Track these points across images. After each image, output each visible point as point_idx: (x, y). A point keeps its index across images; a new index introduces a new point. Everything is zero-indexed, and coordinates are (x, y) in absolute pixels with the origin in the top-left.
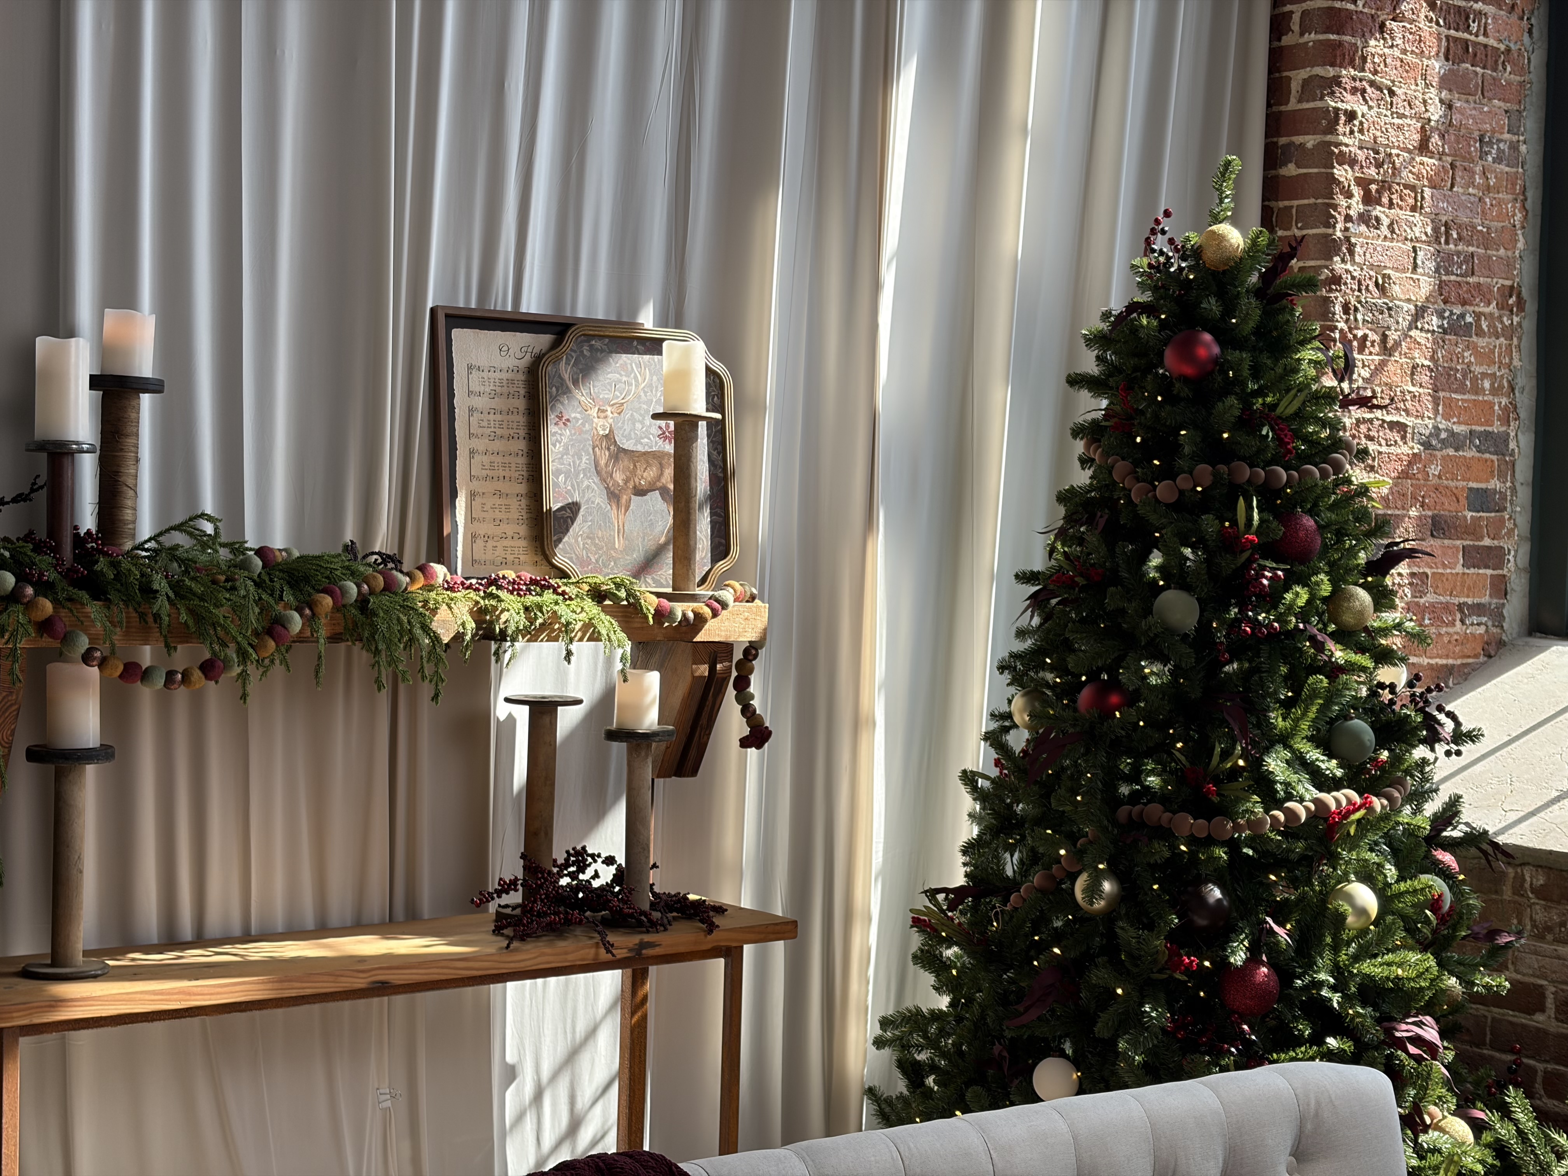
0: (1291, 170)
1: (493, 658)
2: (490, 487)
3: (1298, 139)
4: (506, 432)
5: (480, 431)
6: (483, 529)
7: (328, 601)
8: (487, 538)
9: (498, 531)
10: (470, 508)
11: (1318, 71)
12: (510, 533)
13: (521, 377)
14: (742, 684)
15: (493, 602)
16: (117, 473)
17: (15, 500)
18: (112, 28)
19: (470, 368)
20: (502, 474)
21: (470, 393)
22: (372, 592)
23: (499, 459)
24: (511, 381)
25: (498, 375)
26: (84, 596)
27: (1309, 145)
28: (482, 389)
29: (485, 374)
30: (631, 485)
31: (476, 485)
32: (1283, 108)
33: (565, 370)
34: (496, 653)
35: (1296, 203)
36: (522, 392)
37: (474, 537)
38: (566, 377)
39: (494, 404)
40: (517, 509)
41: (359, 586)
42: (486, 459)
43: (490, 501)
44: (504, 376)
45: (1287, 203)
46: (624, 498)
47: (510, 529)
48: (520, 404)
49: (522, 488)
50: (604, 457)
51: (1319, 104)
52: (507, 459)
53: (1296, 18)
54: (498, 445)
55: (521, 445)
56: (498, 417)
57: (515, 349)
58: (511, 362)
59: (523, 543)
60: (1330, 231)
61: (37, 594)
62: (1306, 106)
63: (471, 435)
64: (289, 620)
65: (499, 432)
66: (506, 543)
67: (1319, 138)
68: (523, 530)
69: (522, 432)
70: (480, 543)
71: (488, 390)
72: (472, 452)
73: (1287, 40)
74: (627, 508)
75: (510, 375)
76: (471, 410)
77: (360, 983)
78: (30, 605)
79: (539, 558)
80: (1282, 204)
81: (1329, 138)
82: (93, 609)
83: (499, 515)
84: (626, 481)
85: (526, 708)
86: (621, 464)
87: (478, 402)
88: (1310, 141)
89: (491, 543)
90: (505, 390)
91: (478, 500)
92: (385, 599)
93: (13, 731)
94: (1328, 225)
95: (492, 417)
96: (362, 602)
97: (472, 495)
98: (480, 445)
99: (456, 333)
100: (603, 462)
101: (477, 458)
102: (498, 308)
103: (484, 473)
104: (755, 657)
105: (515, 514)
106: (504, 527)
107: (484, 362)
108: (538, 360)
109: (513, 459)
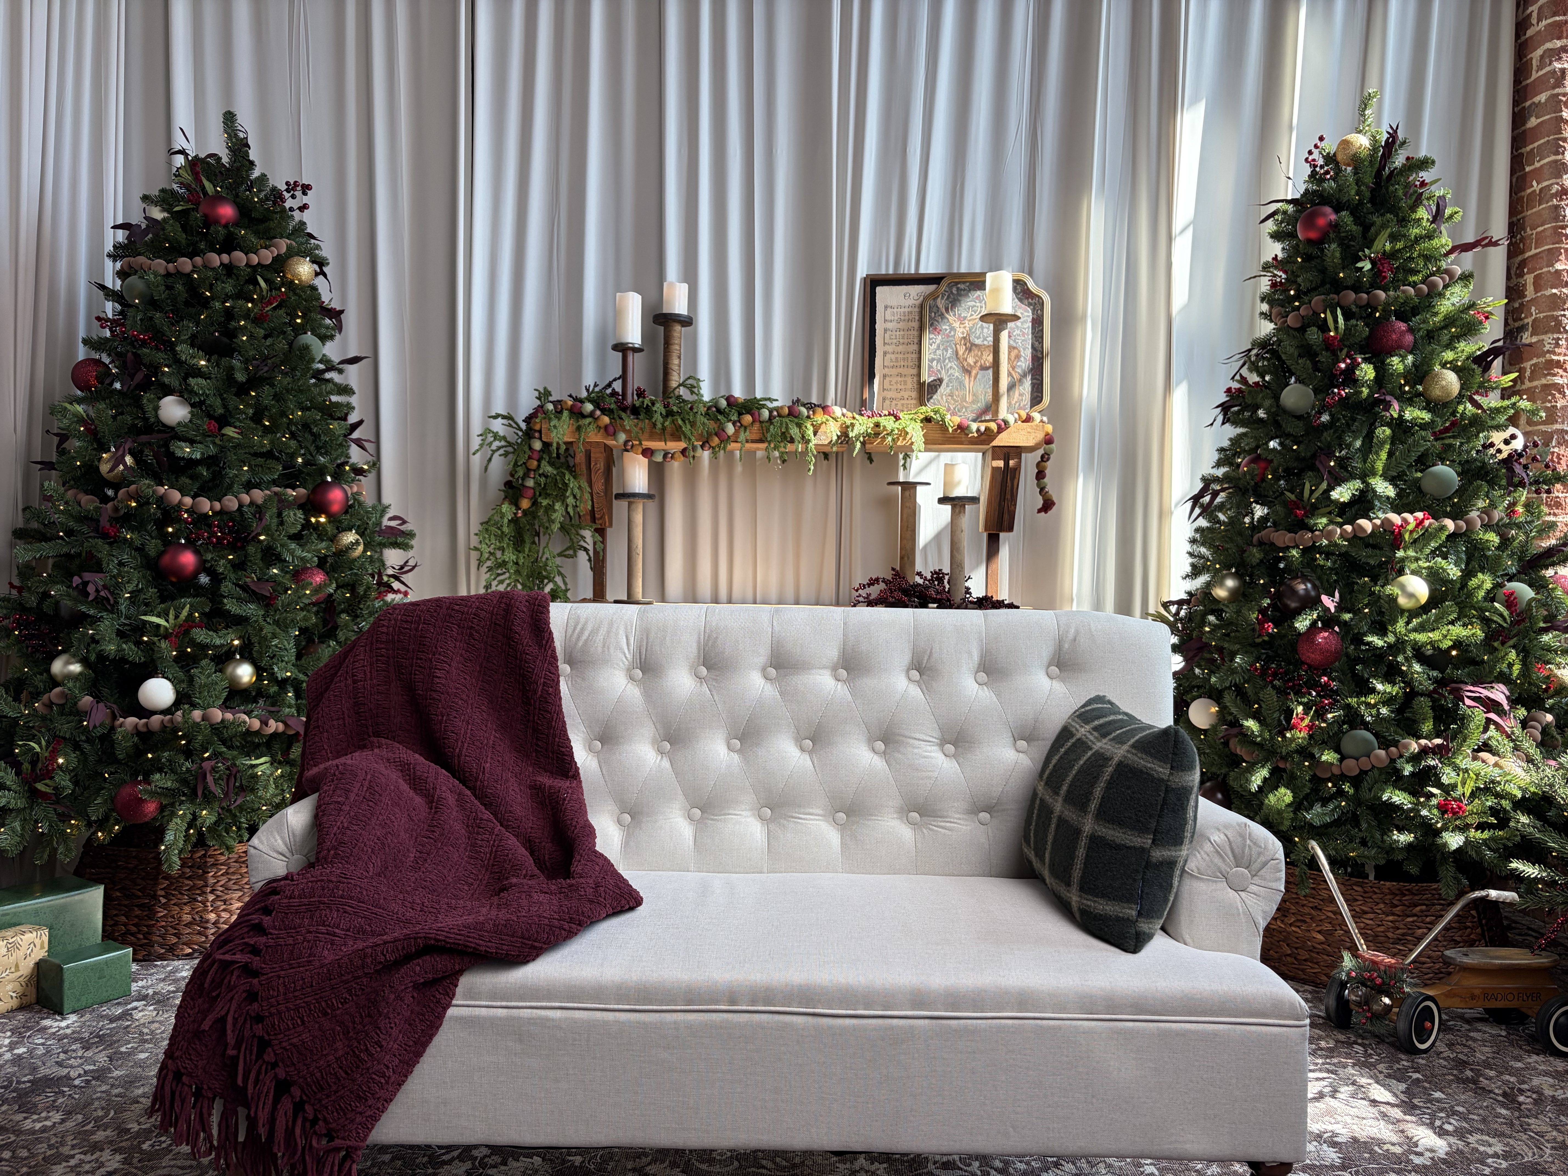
0: (1533, 122)
2: (894, 371)
3: (1536, 99)
4: (906, 341)
5: (890, 341)
6: (889, 395)
8: (891, 399)
9: (899, 395)
10: (882, 384)
11: (1549, 45)
13: (915, 310)
14: (1040, 475)
19: (886, 307)
20: (902, 364)
21: (885, 321)
23: (901, 356)
24: (910, 313)
25: (903, 310)
27: (1543, 100)
28: (893, 318)
29: (896, 310)
30: (979, 364)
31: (886, 371)
32: (1529, 81)
33: (941, 303)
34: (904, 466)
35: (1536, 145)
36: (914, 318)
37: (884, 399)
38: (941, 306)
39: (900, 326)
40: (911, 383)
41: (771, 413)
42: (893, 357)
43: (894, 380)
44: (907, 310)
45: (1531, 147)
46: (974, 372)
47: (907, 394)
48: (916, 324)
49: (911, 371)
50: (961, 350)
51: (1548, 69)
52: (906, 356)
53: (1535, 15)
54: (901, 348)
55: (915, 348)
56: (902, 333)
57: (912, 295)
58: (911, 302)
60: (1560, 157)
61: (602, 414)
62: (1541, 73)
63: (885, 344)
65: (901, 341)
66: (905, 402)
67: (1549, 93)
71: (897, 318)
72: (885, 353)
73: (1530, 33)
74: (975, 378)
75: (909, 310)
76: (886, 330)
80: (1528, 148)
81: (1557, 91)
83: (899, 387)
84: (975, 363)
86: (973, 353)
87: (889, 325)
88: (1542, 97)
89: (894, 402)
90: (906, 318)
91: (888, 379)
94: (1557, 153)
95: (898, 333)
97: (885, 376)
98: (888, 348)
99: (879, 289)
100: (961, 353)
101: (888, 356)
102: (906, 273)
103: (892, 364)
104: (1048, 459)
105: (909, 386)
106: (903, 393)
107: (894, 304)
108: (925, 299)
109: (909, 356)
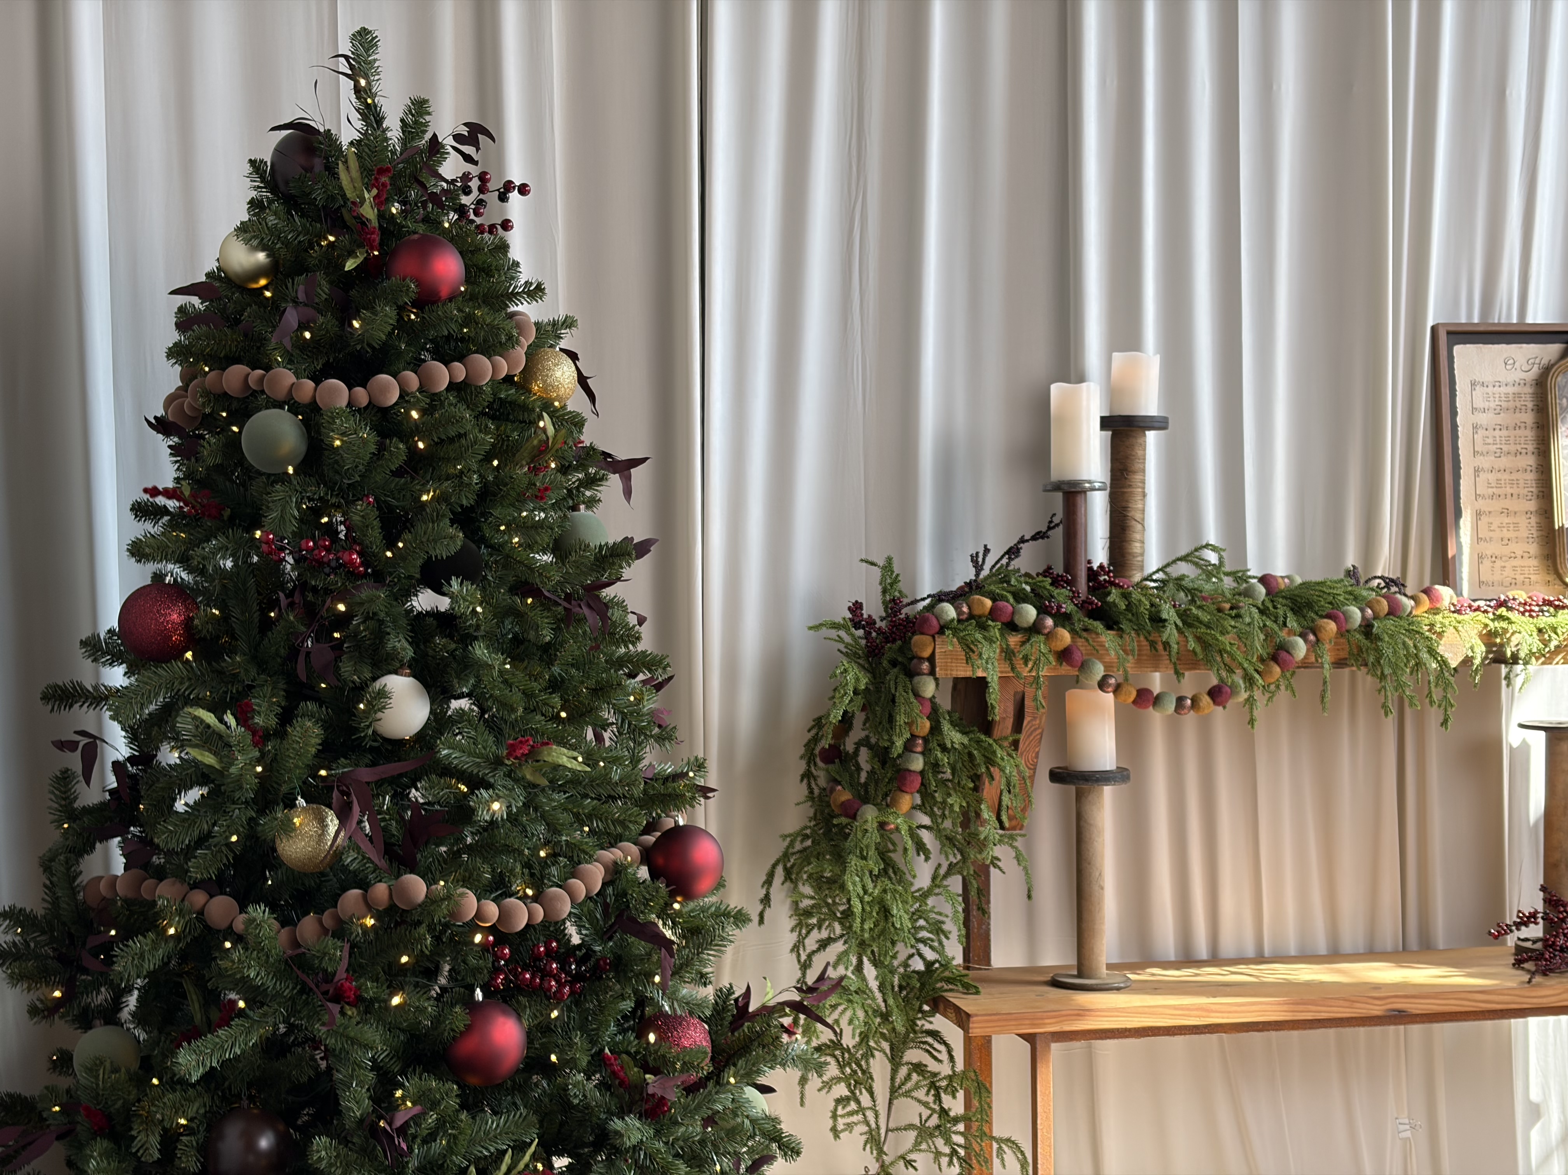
1: (1504, 683)
2: (1497, 505)
4: (1513, 448)
5: (1485, 449)
6: (1490, 549)
7: (1332, 626)
8: (1495, 558)
9: (1506, 550)
10: (1476, 528)
12: (1519, 553)
13: (1529, 390)
15: (1504, 624)
16: (1125, 508)
17: (1034, 538)
18: (1115, 83)
19: (1473, 384)
20: (1509, 491)
21: (1474, 410)
22: (1376, 617)
23: (1506, 476)
24: (1517, 395)
25: (1503, 390)
26: (1099, 626)
28: (1486, 405)
29: (1490, 390)
31: (1481, 504)
34: (1507, 677)
36: (1530, 405)
37: (1480, 557)
39: (1499, 419)
40: (1527, 527)
41: (1362, 610)
42: (1492, 477)
43: (1497, 521)
44: (1510, 390)
47: (1518, 548)
48: (1529, 418)
49: (1532, 505)
52: (1514, 476)
54: (1504, 462)
55: (1530, 461)
56: (1504, 433)
57: (1521, 361)
58: (1517, 375)
59: (1534, 562)
61: (1056, 625)
63: (1475, 453)
64: (1294, 645)
65: (1505, 448)
66: (1517, 562)
68: (1533, 548)
69: (1531, 447)
70: (1487, 563)
71: (1492, 405)
72: (1477, 471)
75: (1516, 389)
76: (1475, 427)
77: (1376, 1010)
78: (1049, 636)
79: (1551, 577)
82: (1108, 638)
83: (1506, 534)
85: (1542, 734)
87: (1483, 419)
89: (1499, 563)
90: (1511, 404)
91: (1485, 519)
92: (1390, 623)
93: (1038, 753)
95: (1497, 433)
96: (1367, 628)
97: (1478, 514)
98: (1485, 462)
99: (1457, 349)
101: (1483, 476)
102: (1503, 321)
103: (1490, 491)
105: (1524, 533)
106: (1513, 546)
107: (1487, 378)
108: (1546, 372)
109: (1519, 476)
